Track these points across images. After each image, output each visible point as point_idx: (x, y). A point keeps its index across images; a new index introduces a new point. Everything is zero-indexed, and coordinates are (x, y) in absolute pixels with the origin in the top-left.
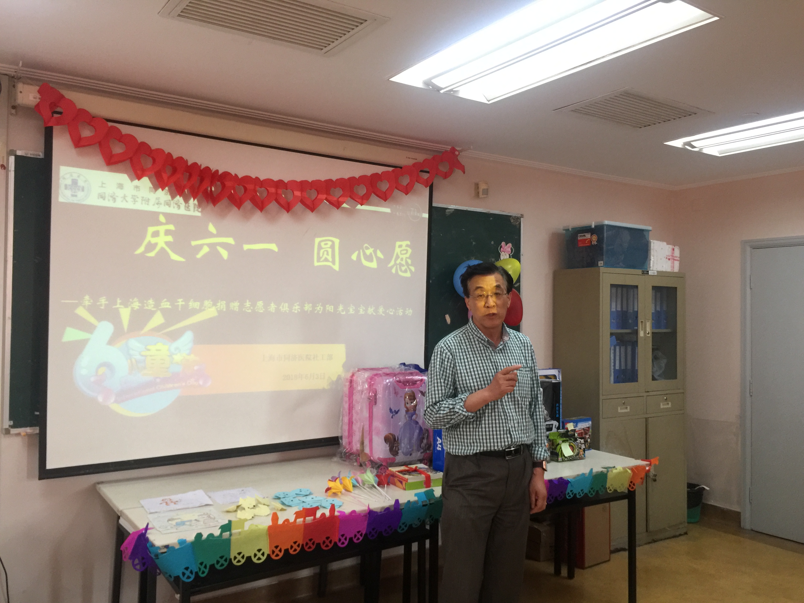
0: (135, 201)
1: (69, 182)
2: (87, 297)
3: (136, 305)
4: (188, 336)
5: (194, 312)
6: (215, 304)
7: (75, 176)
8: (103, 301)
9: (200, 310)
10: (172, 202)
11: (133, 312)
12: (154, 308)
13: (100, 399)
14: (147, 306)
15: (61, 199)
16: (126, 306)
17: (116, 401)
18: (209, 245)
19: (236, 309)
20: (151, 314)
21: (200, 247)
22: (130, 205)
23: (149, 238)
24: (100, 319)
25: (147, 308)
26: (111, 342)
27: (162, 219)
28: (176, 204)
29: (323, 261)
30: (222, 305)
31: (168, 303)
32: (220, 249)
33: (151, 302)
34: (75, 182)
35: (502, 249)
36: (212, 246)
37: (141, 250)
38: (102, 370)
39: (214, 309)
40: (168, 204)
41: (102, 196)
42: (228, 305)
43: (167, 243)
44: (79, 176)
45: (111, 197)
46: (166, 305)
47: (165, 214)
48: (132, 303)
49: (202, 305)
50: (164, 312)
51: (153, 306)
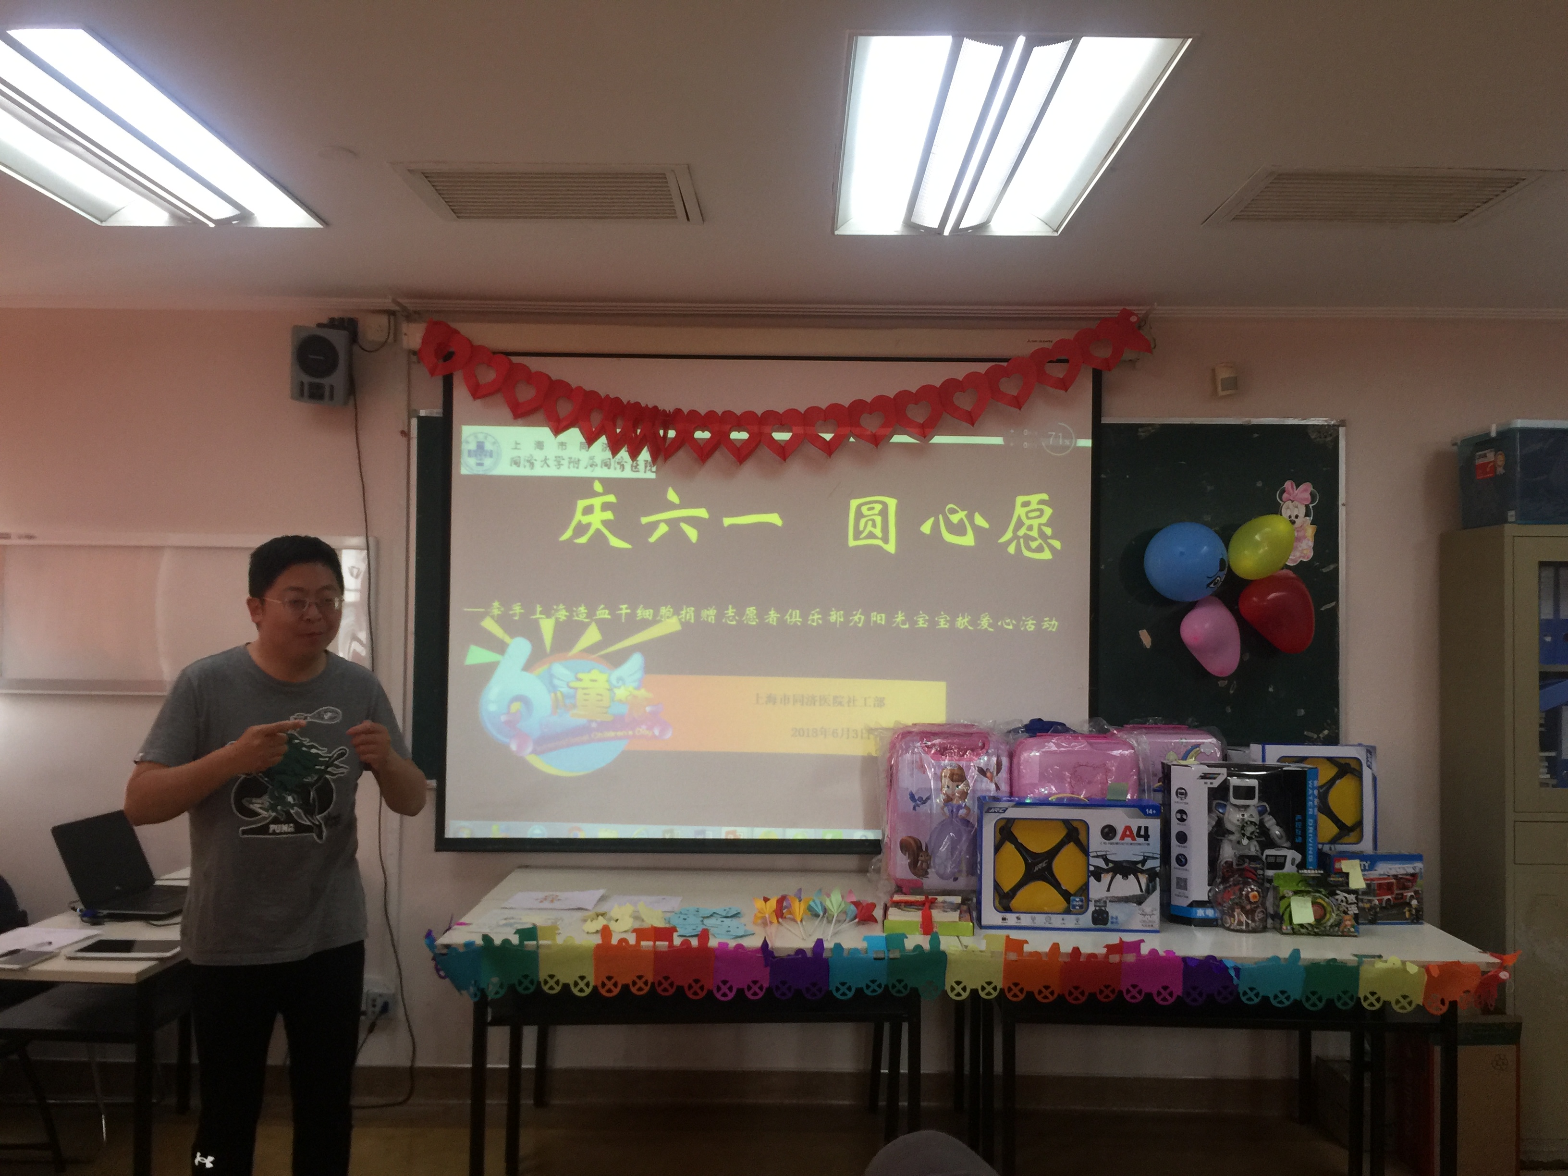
0: (559, 465)
1: (472, 446)
2: (496, 604)
3: (562, 614)
4: (636, 661)
5: (646, 624)
6: (677, 612)
7: (481, 438)
8: (517, 609)
9: (655, 621)
10: (612, 461)
11: (558, 624)
12: (587, 618)
13: (514, 747)
14: (577, 616)
15: (464, 471)
16: (549, 616)
17: (535, 752)
18: (667, 522)
19: (712, 619)
20: (582, 628)
21: (654, 526)
22: (551, 471)
23: (579, 517)
24: (512, 635)
25: (576, 618)
26: (528, 666)
27: (598, 487)
28: (618, 463)
29: (867, 537)
30: (688, 613)
31: (607, 611)
32: (685, 527)
33: (582, 609)
34: (480, 446)
35: (1285, 496)
36: (673, 524)
37: (568, 534)
38: (516, 706)
39: (674, 620)
40: (607, 465)
41: (516, 463)
42: (697, 615)
43: (605, 523)
44: (486, 438)
45: (528, 461)
46: (603, 613)
47: (603, 481)
48: (557, 611)
49: (656, 613)
50: (601, 624)
51: (585, 615)
